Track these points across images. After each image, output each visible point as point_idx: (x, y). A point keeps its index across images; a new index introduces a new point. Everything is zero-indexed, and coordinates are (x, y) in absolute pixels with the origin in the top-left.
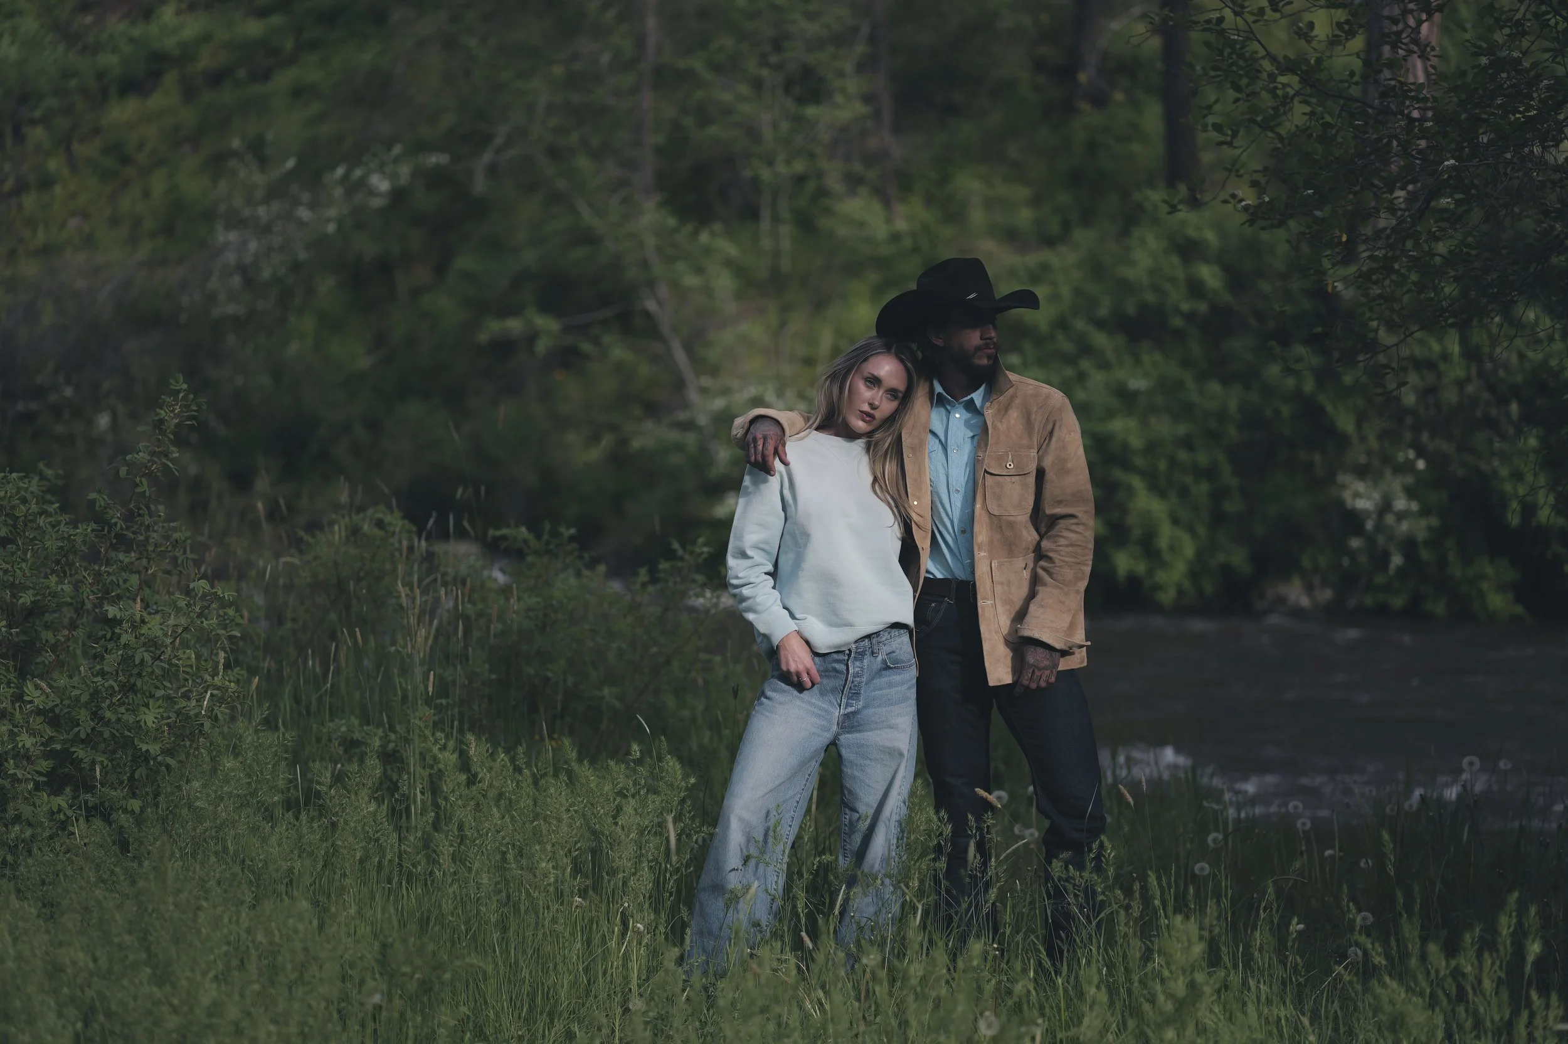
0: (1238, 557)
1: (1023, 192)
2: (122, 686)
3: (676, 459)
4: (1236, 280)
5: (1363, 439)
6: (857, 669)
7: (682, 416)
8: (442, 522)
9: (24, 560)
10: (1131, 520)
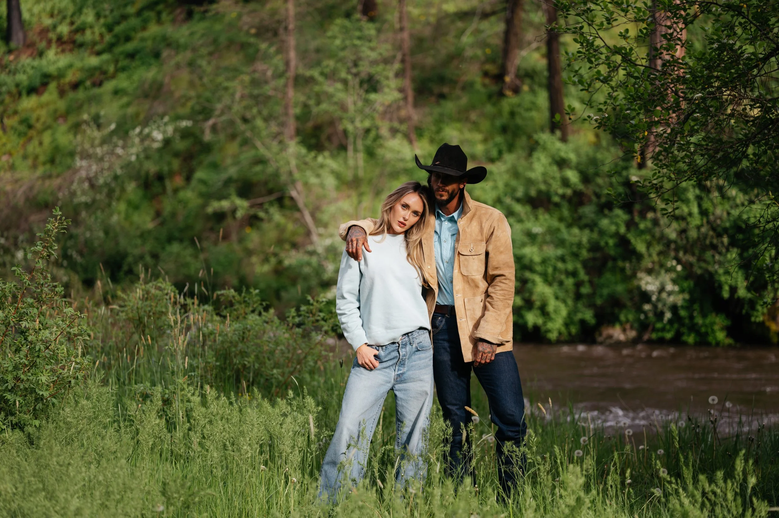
0: (588, 315)
2: (30, 363)
4: (586, 179)
5: (650, 255)
6: (403, 353)
7: (310, 248)
8: (192, 289)
10: (534, 297)
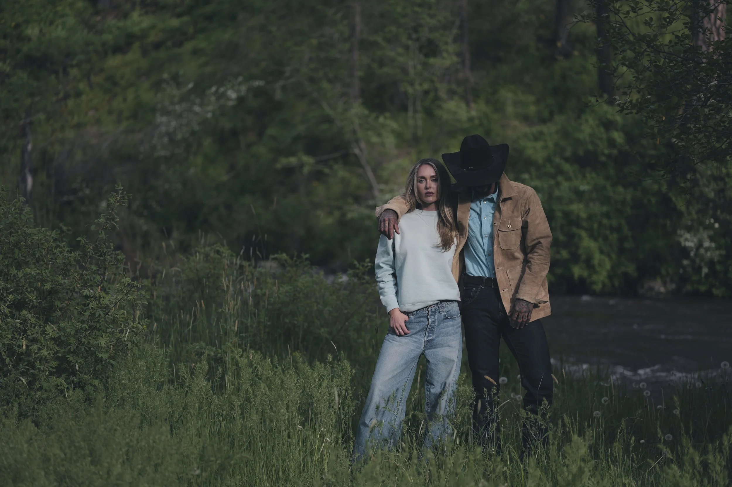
0: (631, 269)
1: (531, 98)
2: (90, 327)
3: (368, 223)
4: (630, 139)
5: (689, 214)
6: (433, 320)
7: (369, 202)
8: (247, 251)
9: (47, 269)
10: (581, 251)
